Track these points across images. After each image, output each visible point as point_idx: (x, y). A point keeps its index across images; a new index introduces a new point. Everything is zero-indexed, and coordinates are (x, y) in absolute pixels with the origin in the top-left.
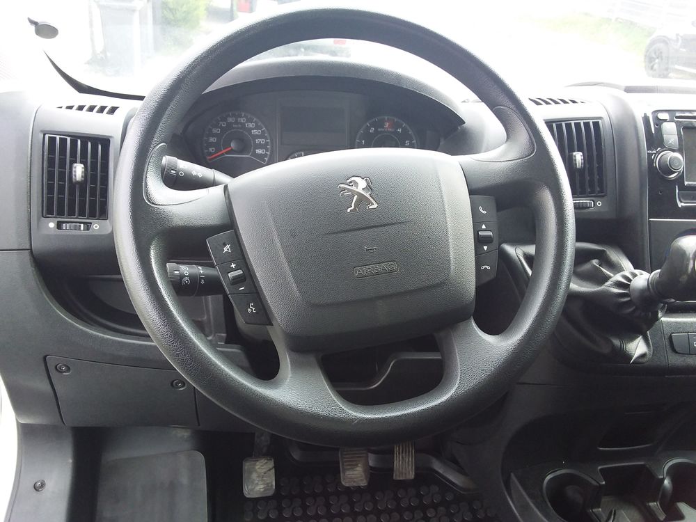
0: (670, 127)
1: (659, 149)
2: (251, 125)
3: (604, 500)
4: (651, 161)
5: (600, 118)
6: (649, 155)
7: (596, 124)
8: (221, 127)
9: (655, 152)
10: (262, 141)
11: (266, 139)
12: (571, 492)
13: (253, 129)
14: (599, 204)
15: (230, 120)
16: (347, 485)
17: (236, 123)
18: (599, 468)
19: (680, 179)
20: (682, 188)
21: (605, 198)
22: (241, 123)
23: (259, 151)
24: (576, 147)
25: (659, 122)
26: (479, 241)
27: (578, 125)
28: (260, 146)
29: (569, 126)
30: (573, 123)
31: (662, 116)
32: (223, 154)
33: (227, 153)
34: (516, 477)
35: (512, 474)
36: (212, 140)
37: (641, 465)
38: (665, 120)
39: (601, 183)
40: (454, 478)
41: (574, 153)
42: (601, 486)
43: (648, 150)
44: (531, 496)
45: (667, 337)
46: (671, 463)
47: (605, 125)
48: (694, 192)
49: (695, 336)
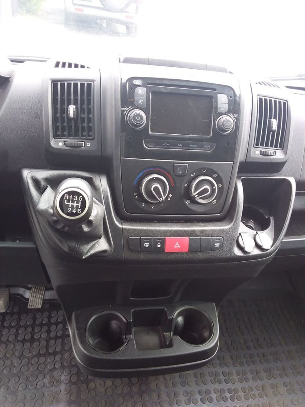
0: (141, 92)
1: (130, 107)
4: (123, 115)
5: (93, 81)
6: (123, 112)
7: (89, 85)
9: (127, 109)
14: (88, 144)
18: (132, 310)
19: (146, 128)
20: (148, 136)
21: (93, 141)
24: (72, 101)
25: (133, 87)
27: (69, 85)
31: (137, 82)
35: (73, 313)
38: (139, 86)
39: (90, 129)
41: (69, 106)
43: (121, 107)
45: (125, 239)
47: (96, 87)
48: (158, 141)
49: (146, 239)
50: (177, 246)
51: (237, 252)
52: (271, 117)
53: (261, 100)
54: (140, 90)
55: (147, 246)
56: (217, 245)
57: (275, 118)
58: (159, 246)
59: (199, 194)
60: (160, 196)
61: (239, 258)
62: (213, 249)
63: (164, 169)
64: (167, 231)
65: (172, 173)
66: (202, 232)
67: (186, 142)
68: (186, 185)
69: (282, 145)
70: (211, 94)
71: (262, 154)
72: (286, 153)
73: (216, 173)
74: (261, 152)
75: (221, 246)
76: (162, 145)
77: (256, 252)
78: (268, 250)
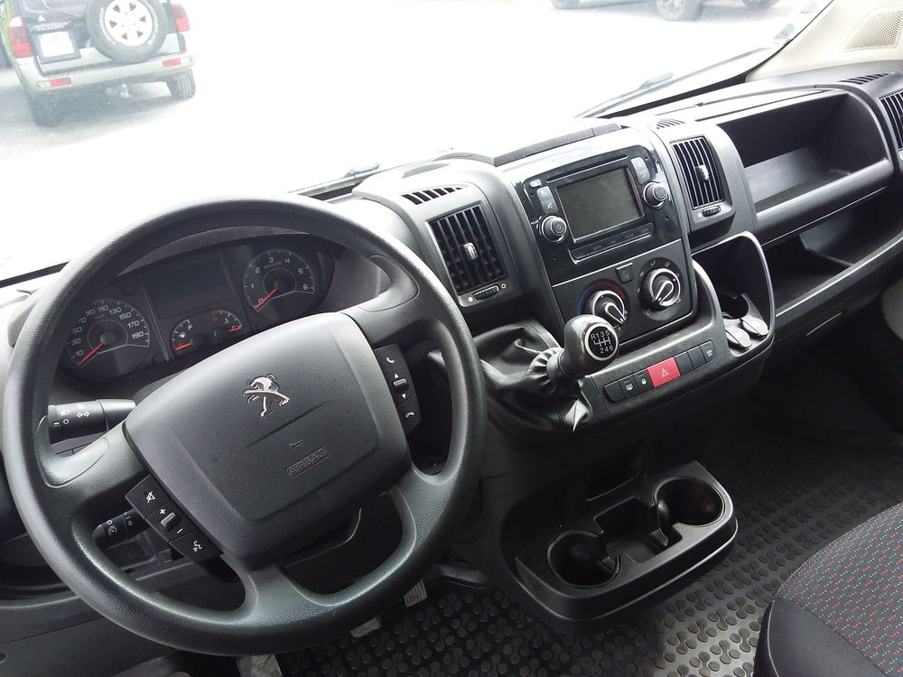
0: (544, 192)
1: (541, 217)
2: (116, 311)
3: (609, 547)
4: (536, 231)
5: (479, 202)
6: (534, 226)
7: (477, 210)
8: (81, 324)
9: (538, 221)
10: (136, 323)
11: (139, 319)
12: (576, 552)
13: (121, 313)
14: (504, 286)
15: (89, 313)
16: (359, 636)
17: (98, 313)
18: (594, 518)
19: (568, 238)
20: (573, 246)
21: (508, 279)
22: (103, 313)
23: (137, 335)
24: (465, 238)
25: (533, 191)
26: (396, 391)
27: (460, 216)
28: (136, 330)
29: (452, 219)
30: (455, 215)
31: (535, 183)
32: (95, 353)
33: (100, 350)
34: (520, 559)
35: (517, 559)
36: (76, 342)
37: (633, 500)
38: (539, 187)
39: (498, 263)
40: (469, 577)
41: (465, 246)
42: (600, 537)
43: (530, 222)
44: (539, 573)
45: (601, 391)
46: (659, 487)
47: (484, 207)
48: (586, 247)
49: (626, 380)
50: (665, 373)
51: (736, 354)
52: (696, 165)
53: (675, 146)
54: (543, 192)
55: (630, 389)
56: (709, 353)
57: (701, 164)
58: (644, 382)
59: (662, 296)
60: (619, 317)
61: (740, 360)
62: (706, 360)
63: (607, 280)
64: (643, 361)
65: (618, 282)
66: (685, 343)
67: (617, 235)
68: (638, 290)
69: (722, 193)
70: (624, 164)
71: (706, 214)
72: (730, 203)
73: (668, 260)
74: (703, 213)
75: (714, 352)
76: (593, 251)
77: (754, 345)
78: (766, 336)
